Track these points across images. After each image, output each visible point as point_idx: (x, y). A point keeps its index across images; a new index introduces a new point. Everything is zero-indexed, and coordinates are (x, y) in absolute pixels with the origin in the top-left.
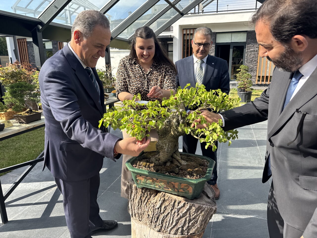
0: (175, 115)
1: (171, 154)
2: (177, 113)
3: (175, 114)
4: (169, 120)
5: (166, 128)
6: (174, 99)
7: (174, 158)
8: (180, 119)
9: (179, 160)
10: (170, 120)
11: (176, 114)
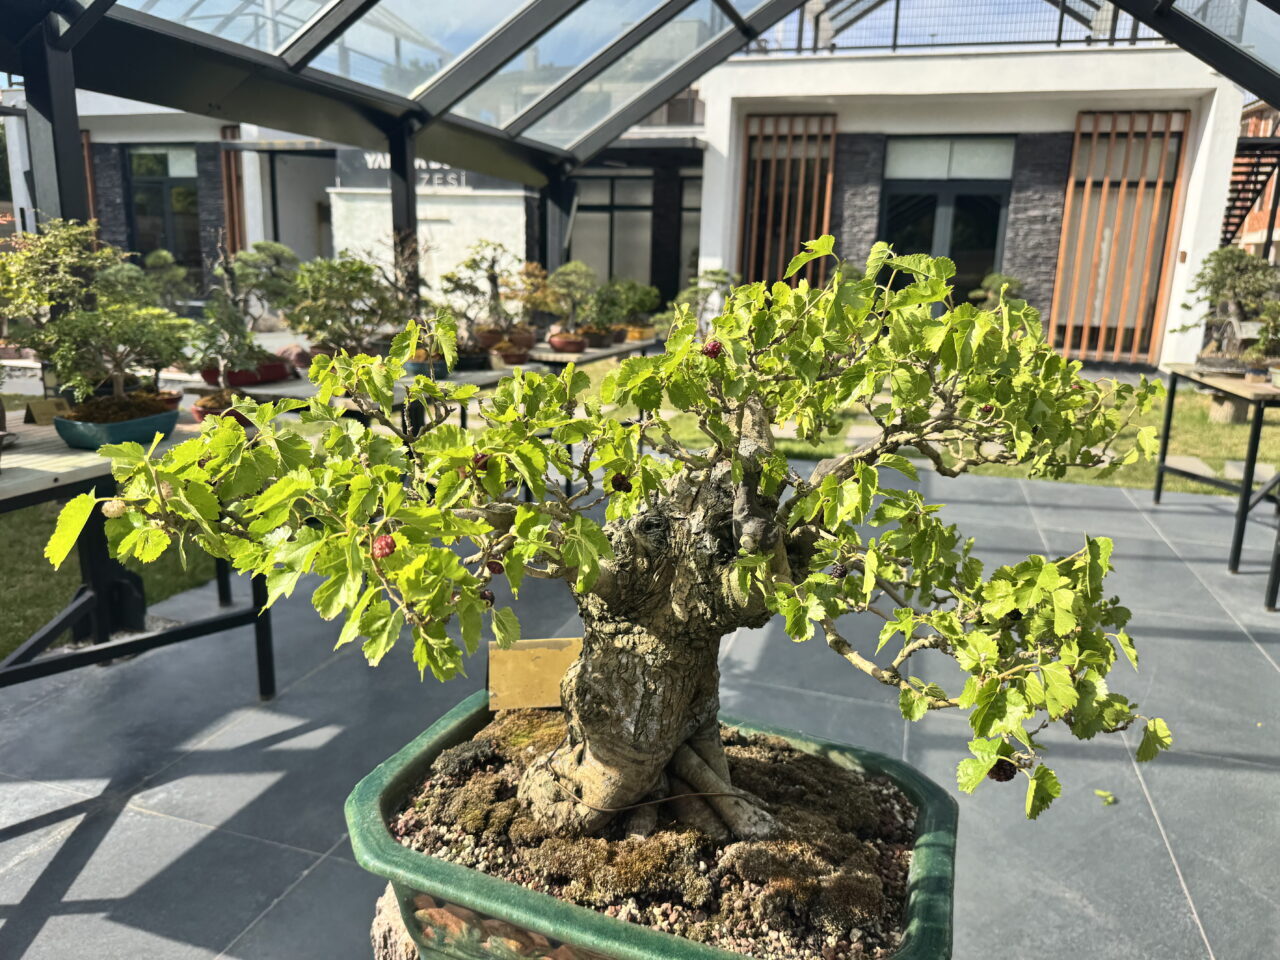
0: (700, 485)
1: (663, 757)
2: (721, 469)
3: (701, 475)
4: (660, 513)
5: (634, 569)
6: (703, 352)
7: (684, 780)
8: (737, 517)
9: (718, 799)
10: (666, 514)
11: (708, 477)
